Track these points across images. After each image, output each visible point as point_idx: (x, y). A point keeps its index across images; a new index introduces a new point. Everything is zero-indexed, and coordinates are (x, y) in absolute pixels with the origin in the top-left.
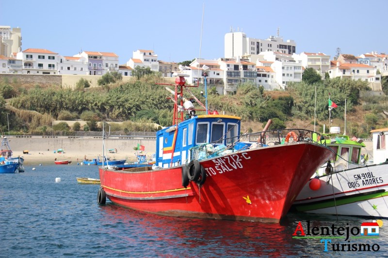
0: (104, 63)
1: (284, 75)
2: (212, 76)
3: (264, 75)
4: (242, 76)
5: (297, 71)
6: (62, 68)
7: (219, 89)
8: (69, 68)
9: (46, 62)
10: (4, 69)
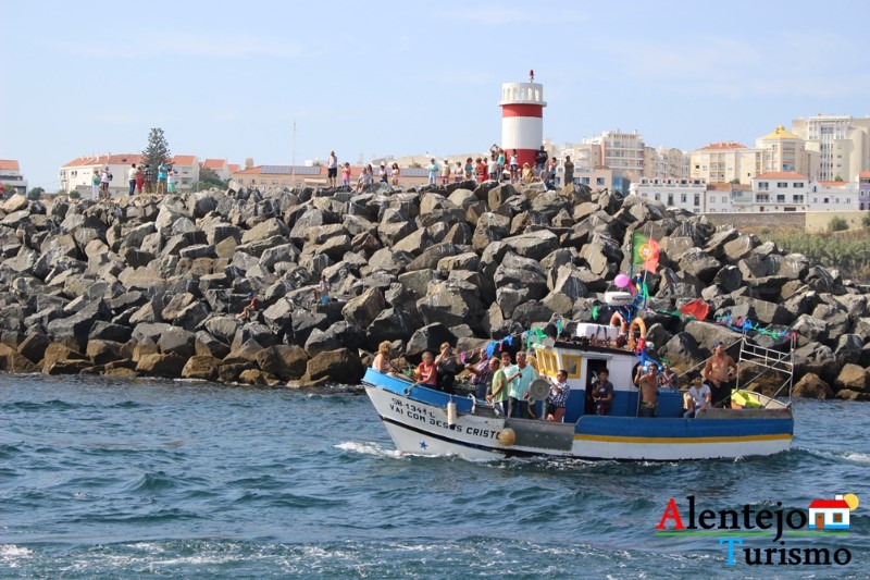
6: (815, 200)
8: (826, 201)
9: (789, 192)
10: (724, 206)
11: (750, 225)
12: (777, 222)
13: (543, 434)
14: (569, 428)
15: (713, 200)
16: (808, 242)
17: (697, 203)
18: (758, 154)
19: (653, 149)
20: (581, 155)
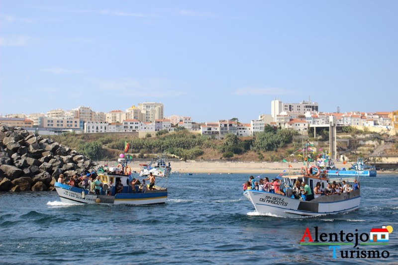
0: (163, 125)
1: (254, 128)
2: (213, 130)
3: (243, 129)
4: (228, 129)
5: (261, 126)
6: (142, 128)
7: (217, 137)
8: (145, 128)
9: (134, 126)
10: (114, 130)
11: (122, 136)
12: (130, 135)
13: (107, 199)
14: (113, 197)
15: (110, 128)
16: (139, 141)
17: (105, 129)
18: (126, 114)
19: (95, 112)
20: (72, 114)
